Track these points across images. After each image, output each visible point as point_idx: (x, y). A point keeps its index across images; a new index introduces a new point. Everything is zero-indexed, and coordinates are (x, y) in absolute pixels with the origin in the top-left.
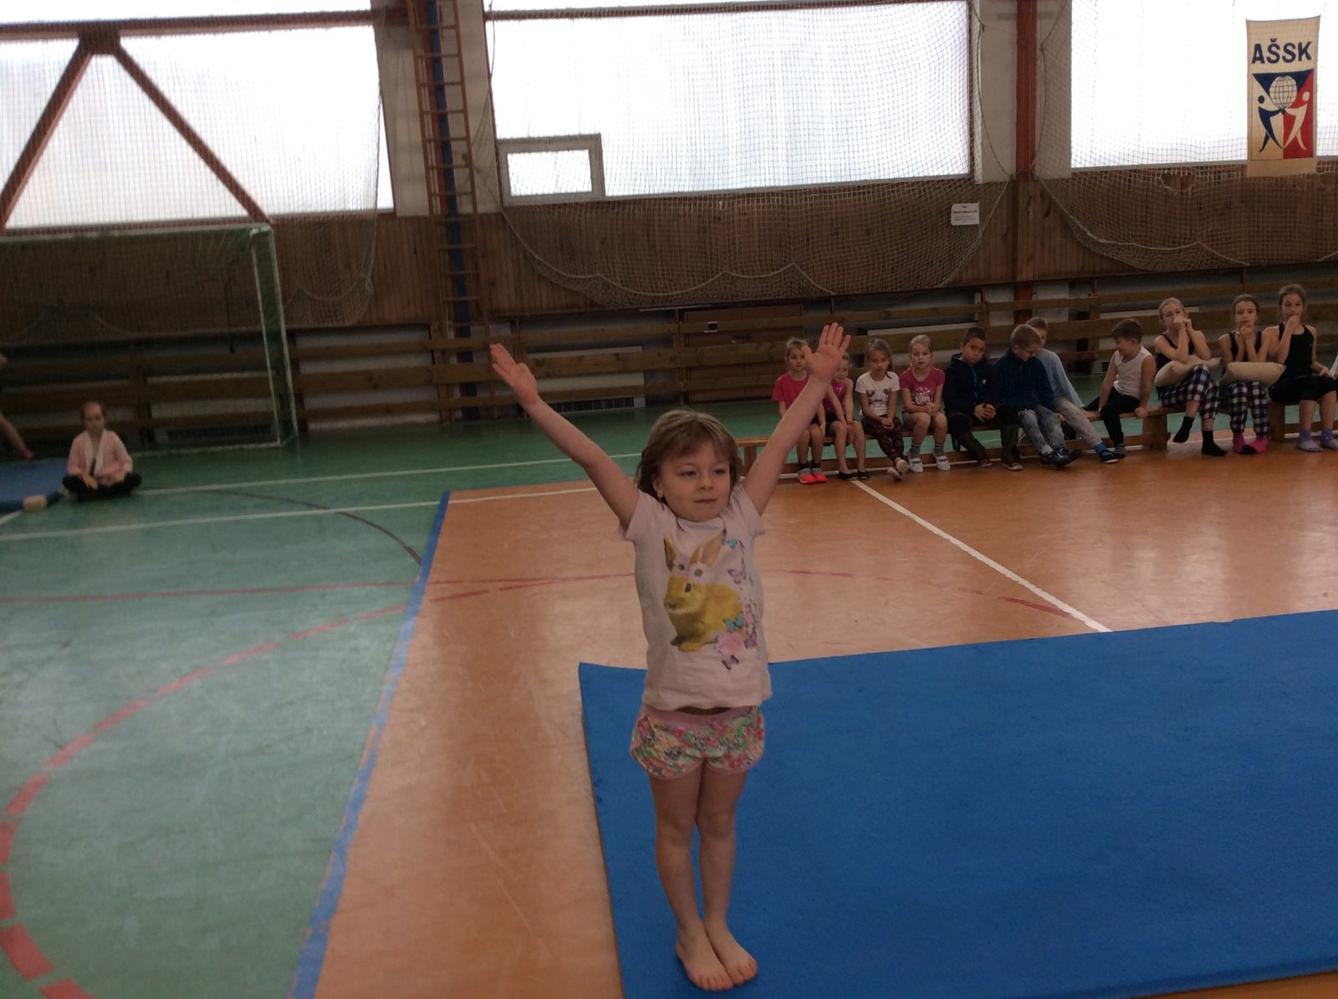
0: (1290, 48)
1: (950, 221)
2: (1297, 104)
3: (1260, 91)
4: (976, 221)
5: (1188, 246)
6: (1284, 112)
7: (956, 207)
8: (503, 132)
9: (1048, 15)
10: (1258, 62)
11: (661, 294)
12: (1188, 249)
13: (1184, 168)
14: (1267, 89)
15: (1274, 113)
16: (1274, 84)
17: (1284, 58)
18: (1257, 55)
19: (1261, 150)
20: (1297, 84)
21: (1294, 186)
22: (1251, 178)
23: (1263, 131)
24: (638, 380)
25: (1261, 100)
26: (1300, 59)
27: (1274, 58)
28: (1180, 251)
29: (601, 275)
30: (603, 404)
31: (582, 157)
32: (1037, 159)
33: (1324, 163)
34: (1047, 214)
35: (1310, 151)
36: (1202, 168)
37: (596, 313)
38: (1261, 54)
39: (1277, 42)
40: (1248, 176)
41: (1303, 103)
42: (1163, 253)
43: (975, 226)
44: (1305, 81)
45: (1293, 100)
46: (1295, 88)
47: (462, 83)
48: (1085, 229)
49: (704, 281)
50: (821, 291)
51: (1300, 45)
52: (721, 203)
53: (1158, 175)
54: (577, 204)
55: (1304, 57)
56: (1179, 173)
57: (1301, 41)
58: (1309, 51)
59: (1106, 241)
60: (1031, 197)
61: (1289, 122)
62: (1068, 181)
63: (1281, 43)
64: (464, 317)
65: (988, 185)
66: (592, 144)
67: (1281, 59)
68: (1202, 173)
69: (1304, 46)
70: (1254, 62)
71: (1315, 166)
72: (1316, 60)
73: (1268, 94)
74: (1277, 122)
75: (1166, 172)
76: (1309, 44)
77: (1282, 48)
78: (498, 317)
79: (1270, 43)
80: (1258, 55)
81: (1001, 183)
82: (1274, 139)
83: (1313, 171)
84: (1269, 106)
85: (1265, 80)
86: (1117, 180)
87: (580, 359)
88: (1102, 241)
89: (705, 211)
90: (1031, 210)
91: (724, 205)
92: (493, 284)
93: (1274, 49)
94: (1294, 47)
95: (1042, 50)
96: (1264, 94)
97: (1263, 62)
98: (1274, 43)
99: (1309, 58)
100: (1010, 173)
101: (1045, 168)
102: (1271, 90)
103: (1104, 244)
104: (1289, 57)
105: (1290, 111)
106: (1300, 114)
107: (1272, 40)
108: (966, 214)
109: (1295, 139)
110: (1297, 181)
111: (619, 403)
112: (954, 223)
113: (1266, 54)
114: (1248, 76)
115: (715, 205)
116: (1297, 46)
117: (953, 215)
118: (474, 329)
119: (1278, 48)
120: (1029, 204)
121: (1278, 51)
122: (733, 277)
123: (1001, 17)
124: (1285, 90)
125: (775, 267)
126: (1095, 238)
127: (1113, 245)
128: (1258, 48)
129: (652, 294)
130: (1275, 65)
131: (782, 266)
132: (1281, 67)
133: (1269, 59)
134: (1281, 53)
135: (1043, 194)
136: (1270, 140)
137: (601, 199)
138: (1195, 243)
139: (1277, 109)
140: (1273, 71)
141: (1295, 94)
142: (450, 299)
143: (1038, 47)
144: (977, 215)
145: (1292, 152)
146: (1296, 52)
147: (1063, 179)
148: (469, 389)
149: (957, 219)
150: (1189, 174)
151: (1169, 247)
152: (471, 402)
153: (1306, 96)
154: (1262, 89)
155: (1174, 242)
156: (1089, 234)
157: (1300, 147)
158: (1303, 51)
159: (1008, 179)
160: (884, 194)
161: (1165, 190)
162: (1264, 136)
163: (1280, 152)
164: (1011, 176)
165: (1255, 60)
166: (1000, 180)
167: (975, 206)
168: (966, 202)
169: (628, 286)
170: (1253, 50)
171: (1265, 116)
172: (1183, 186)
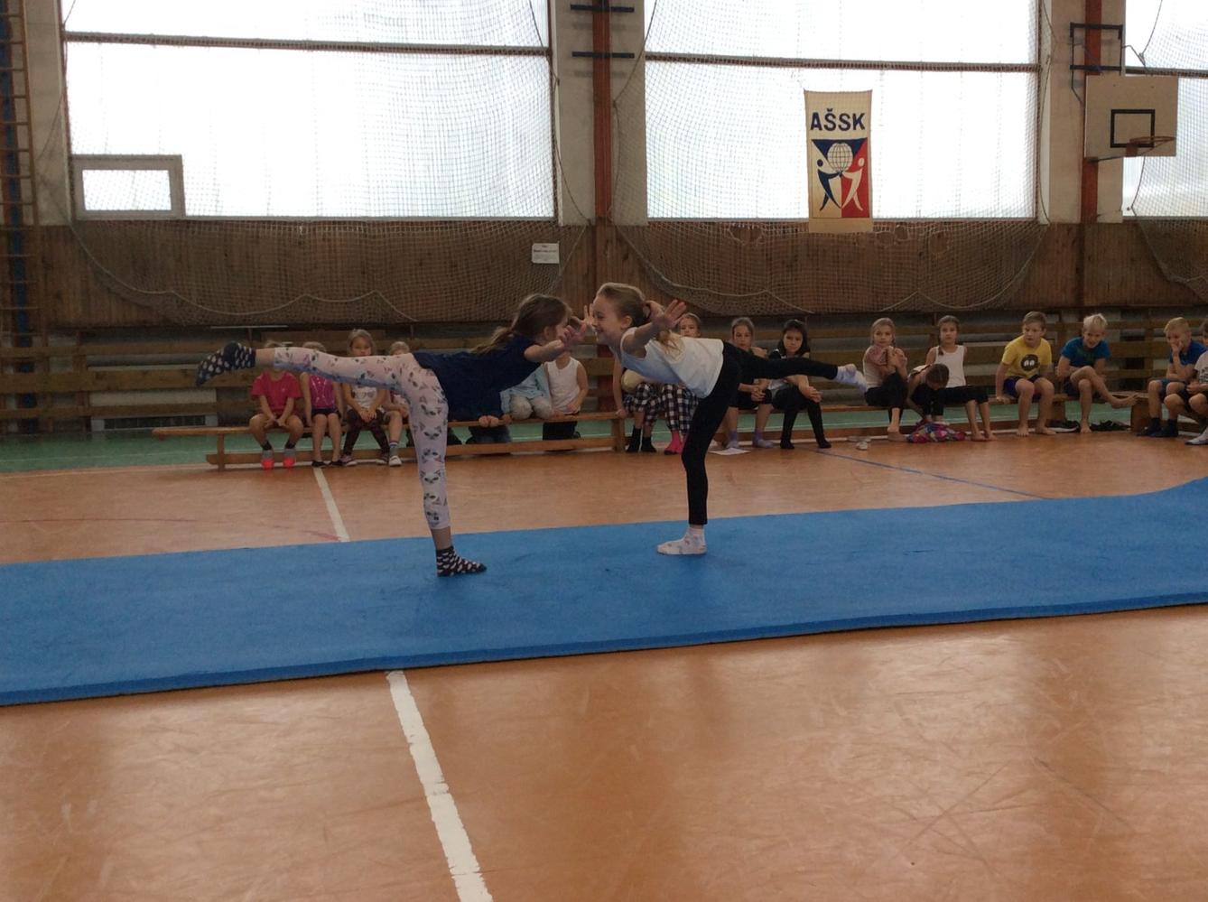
0: (845, 118)
1: (531, 259)
2: (854, 168)
3: (818, 155)
4: (556, 260)
5: (755, 294)
6: (841, 176)
7: (536, 246)
8: (79, 148)
9: (622, 75)
10: (816, 129)
11: (238, 314)
12: (757, 297)
13: (751, 223)
14: (825, 152)
15: (833, 176)
16: (831, 149)
17: (840, 126)
18: (814, 122)
19: (821, 209)
20: (853, 151)
21: (854, 244)
22: (813, 234)
23: (823, 191)
24: (209, 397)
25: (820, 163)
26: (855, 128)
27: (830, 126)
28: (750, 298)
29: (173, 292)
30: (172, 421)
31: (161, 178)
32: (612, 207)
33: (880, 223)
34: (626, 258)
35: (866, 212)
36: (767, 223)
37: (170, 329)
38: (818, 121)
39: (833, 112)
40: (810, 231)
41: (858, 168)
42: (734, 299)
43: (557, 264)
44: (860, 147)
45: (850, 165)
46: (851, 154)
47: (26, 97)
48: (660, 273)
49: (284, 303)
50: (405, 318)
51: (854, 115)
52: (301, 228)
53: (727, 227)
54: (155, 222)
55: (858, 126)
56: (746, 226)
57: (856, 112)
58: (862, 121)
59: (678, 285)
60: (607, 241)
61: (846, 184)
62: (643, 228)
63: (837, 113)
64: (23, 328)
65: (568, 227)
66: (173, 165)
67: (837, 127)
68: (768, 228)
69: (857, 117)
70: (812, 129)
71: (873, 226)
72: (869, 131)
73: (827, 158)
74: (835, 184)
75: (733, 224)
76: (862, 115)
77: (838, 117)
78: (63, 329)
79: (827, 112)
80: (816, 123)
81: (579, 227)
82: (833, 200)
83: (872, 230)
84: (827, 169)
85: (824, 146)
86: (689, 229)
87: (145, 373)
88: (675, 285)
89: (284, 234)
90: (608, 253)
91: (304, 230)
92: (58, 296)
93: (830, 118)
94: (849, 117)
95: (615, 105)
96: (823, 159)
97: (821, 129)
98: (830, 113)
99: (863, 127)
100: (588, 217)
101: (623, 215)
102: (829, 154)
103: (678, 289)
104: (845, 126)
105: (848, 175)
106: (856, 177)
107: (828, 110)
108: (548, 253)
109: (852, 200)
110: (857, 238)
111: (189, 421)
112: (534, 261)
113: (823, 122)
114: (807, 141)
115: (295, 229)
116: (851, 116)
117: (534, 254)
118: (37, 340)
119: (834, 117)
120: (606, 247)
121: (834, 120)
122: (314, 301)
123: (578, 74)
124: (841, 156)
125: (358, 293)
126: (670, 282)
127: (687, 290)
128: (816, 116)
129: (229, 313)
130: (831, 132)
131: (364, 292)
132: (837, 134)
133: (826, 127)
134: (838, 122)
135: (620, 240)
136: (830, 200)
137: (181, 218)
138: (764, 291)
139: (834, 172)
140: (831, 138)
141: (851, 160)
142: (9, 308)
143: (612, 102)
144: (557, 255)
145: (850, 211)
146: (851, 121)
147: (638, 227)
148: (27, 400)
149: (538, 257)
150: (755, 227)
151: (740, 293)
152: (29, 414)
153: (861, 162)
154: (821, 154)
155: (745, 289)
156: (663, 278)
157: (856, 206)
158: (857, 121)
159: (586, 223)
160: (466, 230)
161: (735, 242)
162: (824, 195)
163: (839, 213)
164: (589, 221)
165: (813, 126)
166: (579, 223)
167: (555, 246)
168: (548, 242)
169: (203, 304)
170: (811, 117)
171: (824, 178)
172: (752, 239)
